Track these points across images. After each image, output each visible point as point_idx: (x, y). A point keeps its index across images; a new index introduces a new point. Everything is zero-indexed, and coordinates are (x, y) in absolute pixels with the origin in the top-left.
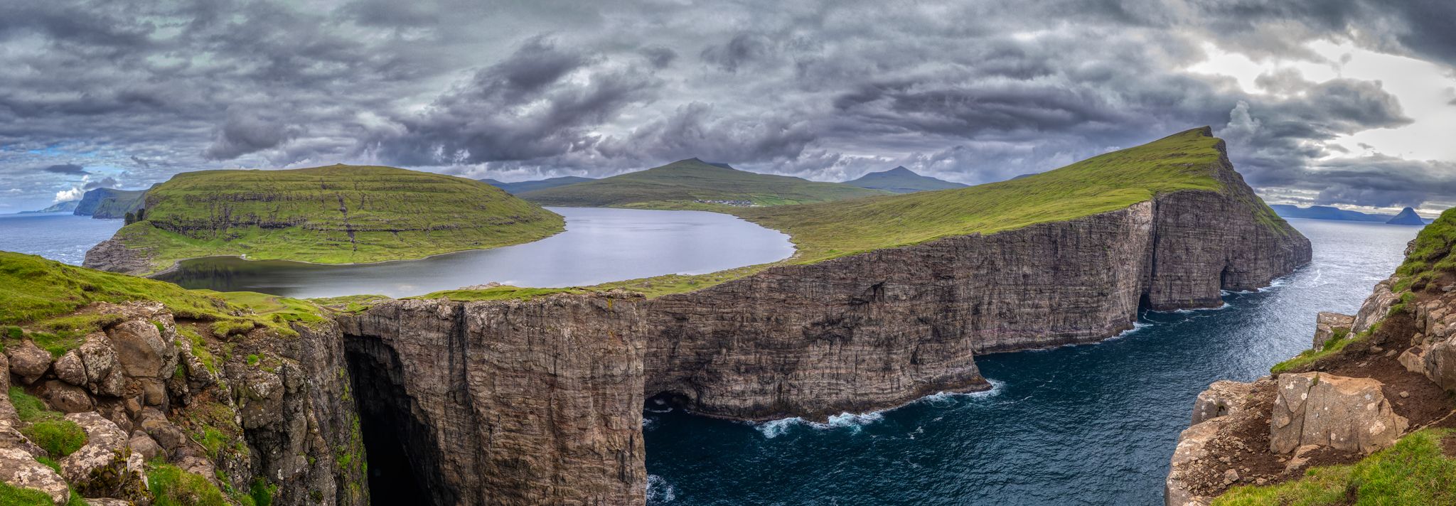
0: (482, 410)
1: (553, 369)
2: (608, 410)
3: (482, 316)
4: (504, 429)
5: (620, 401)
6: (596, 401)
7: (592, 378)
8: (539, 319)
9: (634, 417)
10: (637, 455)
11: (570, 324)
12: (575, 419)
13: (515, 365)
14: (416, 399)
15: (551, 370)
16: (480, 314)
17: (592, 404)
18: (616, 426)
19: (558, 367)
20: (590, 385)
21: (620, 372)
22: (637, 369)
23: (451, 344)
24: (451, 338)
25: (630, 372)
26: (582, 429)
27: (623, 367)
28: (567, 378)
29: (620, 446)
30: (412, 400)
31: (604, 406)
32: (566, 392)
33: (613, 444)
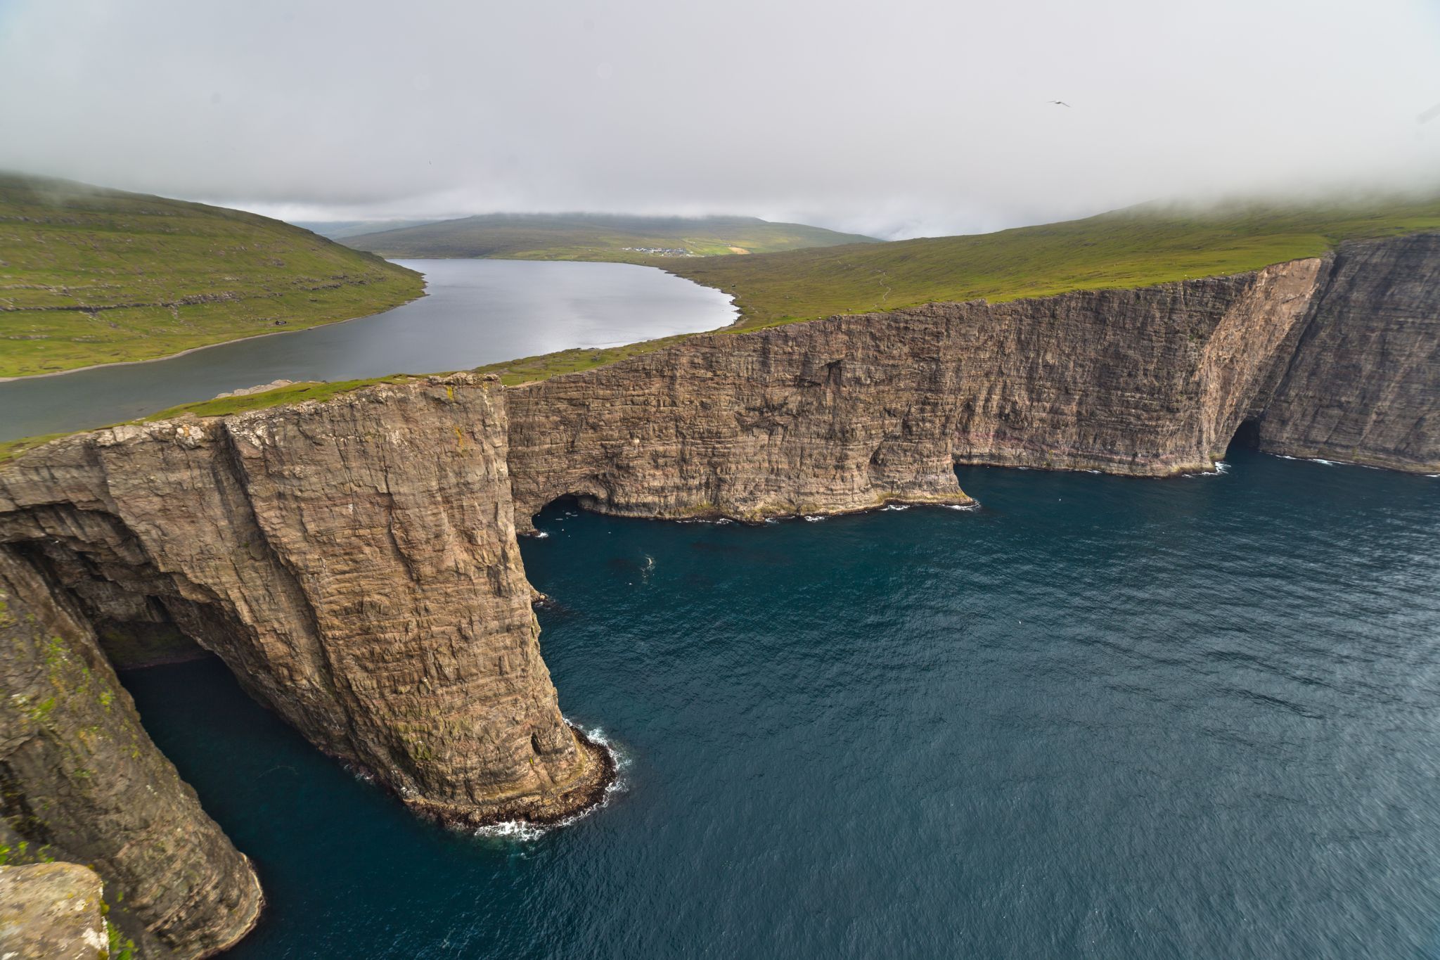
0: (293, 559)
1: (384, 486)
2: (468, 524)
3: (259, 432)
4: (334, 573)
5: (483, 512)
6: (451, 517)
7: (441, 489)
8: (351, 425)
9: (503, 529)
10: (513, 566)
11: (399, 425)
12: (428, 541)
13: (327, 491)
14: (183, 575)
15: (383, 488)
16: (253, 430)
17: (446, 521)
18: (482, 541)
19: (391, 484)
20: (439, 499)
21: (477, 478)
22: (499, 472)
23: (218, 482)
24: (215, 475)
25: (490, 477)
26: (439, 551)
27: (481, 471)
28: (405, 494)
29: (491, 562)
30: (175, 577)
31: (463, 521)
32: (407, 512)
33: (480, 560)
